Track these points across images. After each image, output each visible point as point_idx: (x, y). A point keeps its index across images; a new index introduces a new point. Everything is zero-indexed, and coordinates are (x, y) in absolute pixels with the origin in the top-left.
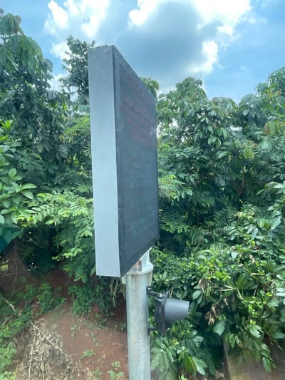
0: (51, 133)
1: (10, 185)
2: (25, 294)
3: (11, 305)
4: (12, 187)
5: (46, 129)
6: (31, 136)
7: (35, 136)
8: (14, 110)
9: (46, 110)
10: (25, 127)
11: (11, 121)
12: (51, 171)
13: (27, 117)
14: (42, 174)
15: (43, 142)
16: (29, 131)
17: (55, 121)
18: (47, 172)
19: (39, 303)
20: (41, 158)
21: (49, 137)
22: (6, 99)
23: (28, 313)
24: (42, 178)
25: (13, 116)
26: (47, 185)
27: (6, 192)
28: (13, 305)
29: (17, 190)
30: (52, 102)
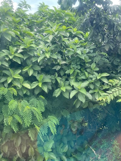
0: (113, 36)
1: (93, 74)
2: (101, 145)
3: (93, 150)
4: (94, 75)
5: (110, 34)
6: (100, 40)
7: (103, 40)
8: (90, 26)
9: (110, 21)
10: (97, 36)
11: (89, 33)
12: (115, 63)
13: (98, 28)
14: (109, 65)
15: (108, 43)
16: (99, 37)
17: (117, 27)
18: (112, 64)
19: (111, 153)
20: (107, 55)
21: (113, 39)
22: (85, 20)
23: (105, 159)
24: (109, 68)
25: (89, 29)
26: (112, 73)
27: (91, 79)
28: (94, 150)
29: (98, 78)
30: (114, 13)
